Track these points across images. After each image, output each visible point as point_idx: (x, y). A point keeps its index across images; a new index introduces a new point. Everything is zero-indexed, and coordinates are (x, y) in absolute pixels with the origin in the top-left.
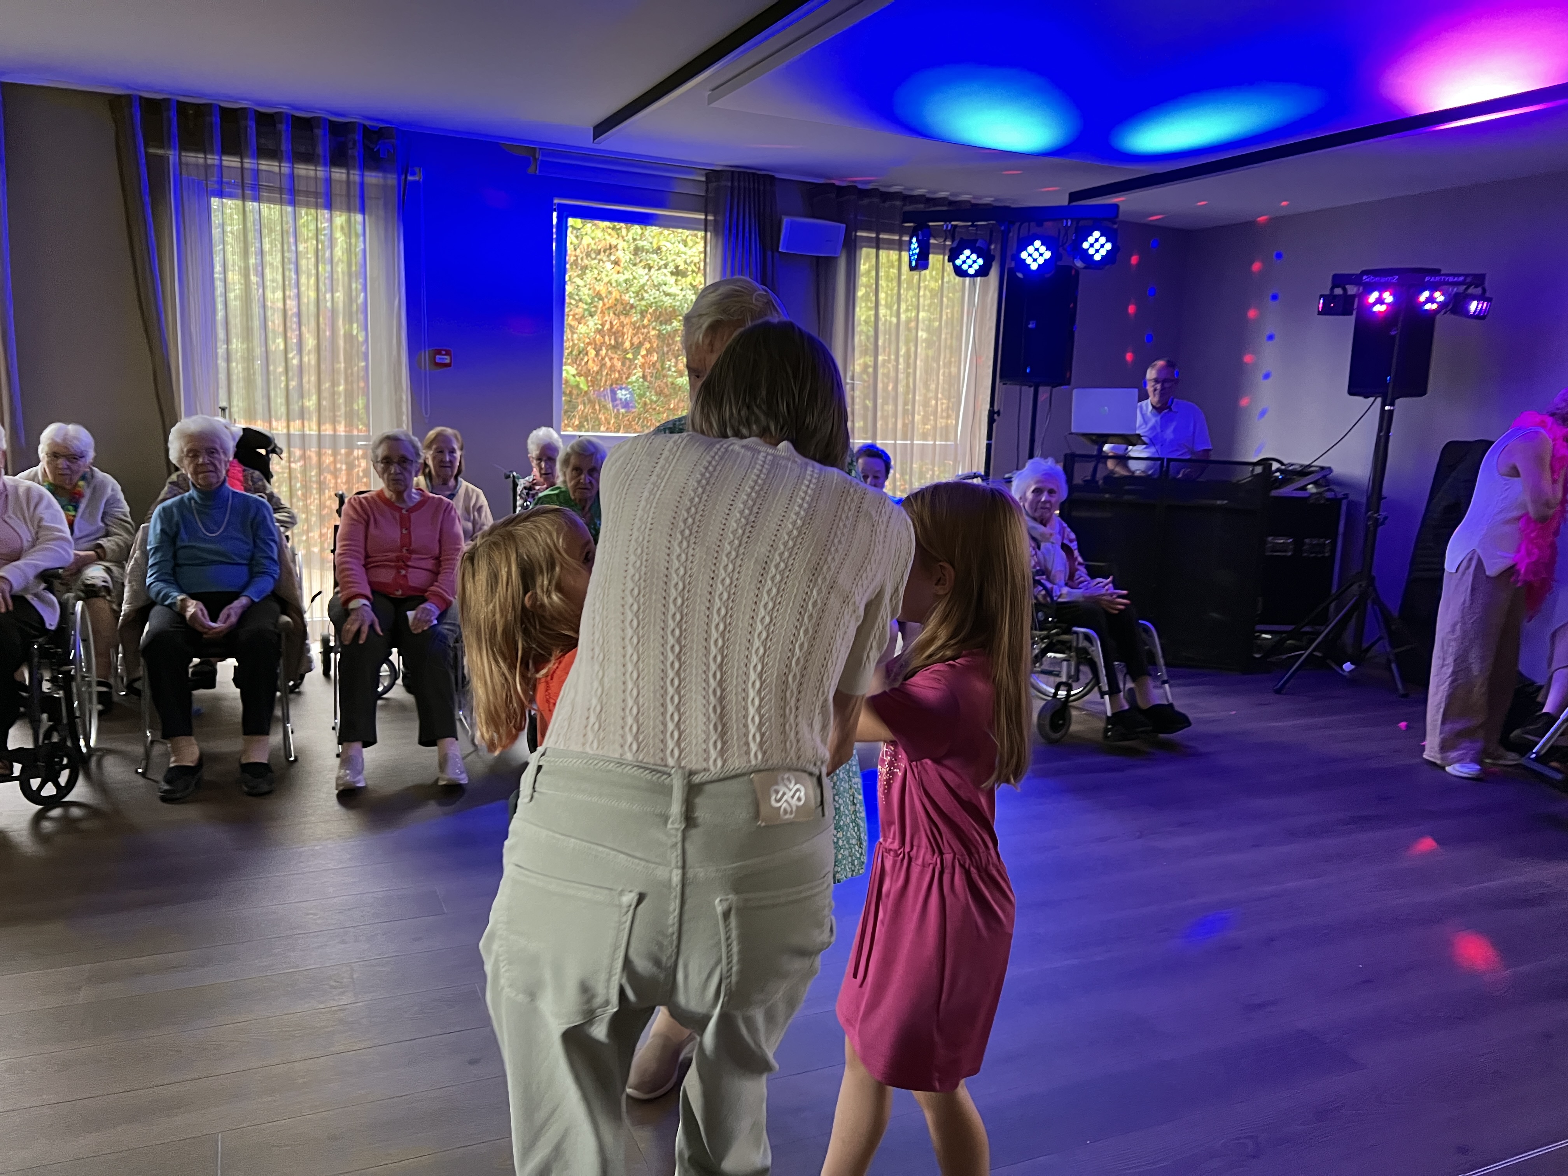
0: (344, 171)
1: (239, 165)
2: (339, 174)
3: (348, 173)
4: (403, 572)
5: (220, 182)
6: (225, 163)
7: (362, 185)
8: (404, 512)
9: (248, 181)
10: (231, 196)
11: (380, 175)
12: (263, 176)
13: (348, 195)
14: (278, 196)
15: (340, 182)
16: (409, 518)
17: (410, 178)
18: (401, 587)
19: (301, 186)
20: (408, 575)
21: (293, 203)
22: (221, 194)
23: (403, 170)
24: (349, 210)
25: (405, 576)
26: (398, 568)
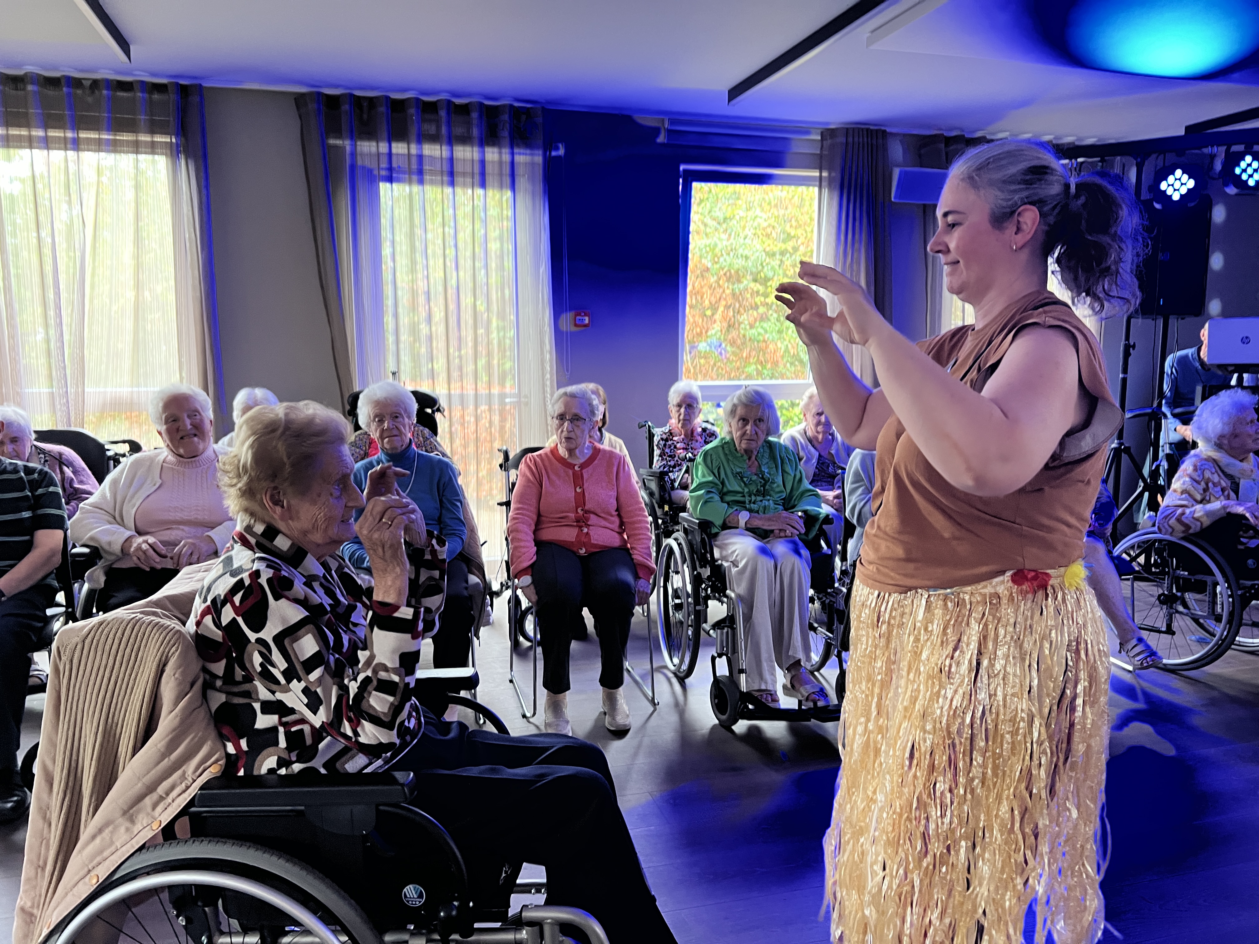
0: (496, 150)
1: (406, 151)
2: (492, 154)
3: (500, 153)
4: (585, 530)
5: (390, 169)
6: (394, 151)
7: (512, 163)
8: (576, 468)
9: (414, 166)
10: (399, 180)
11: (528, 151)
12: (426, 161)
13: (501, 175)
14: (439, 178)
15: (493, 162)
16: (582, 475)
17: (554, 153)
18: (584, 545)
19: (458, 168)
20: (591, 533)
21: (452, 184)
22: (390, 179)
23: (547, 147)
24: (501, 187)
25: (587, 533)
26: (580, 527)
